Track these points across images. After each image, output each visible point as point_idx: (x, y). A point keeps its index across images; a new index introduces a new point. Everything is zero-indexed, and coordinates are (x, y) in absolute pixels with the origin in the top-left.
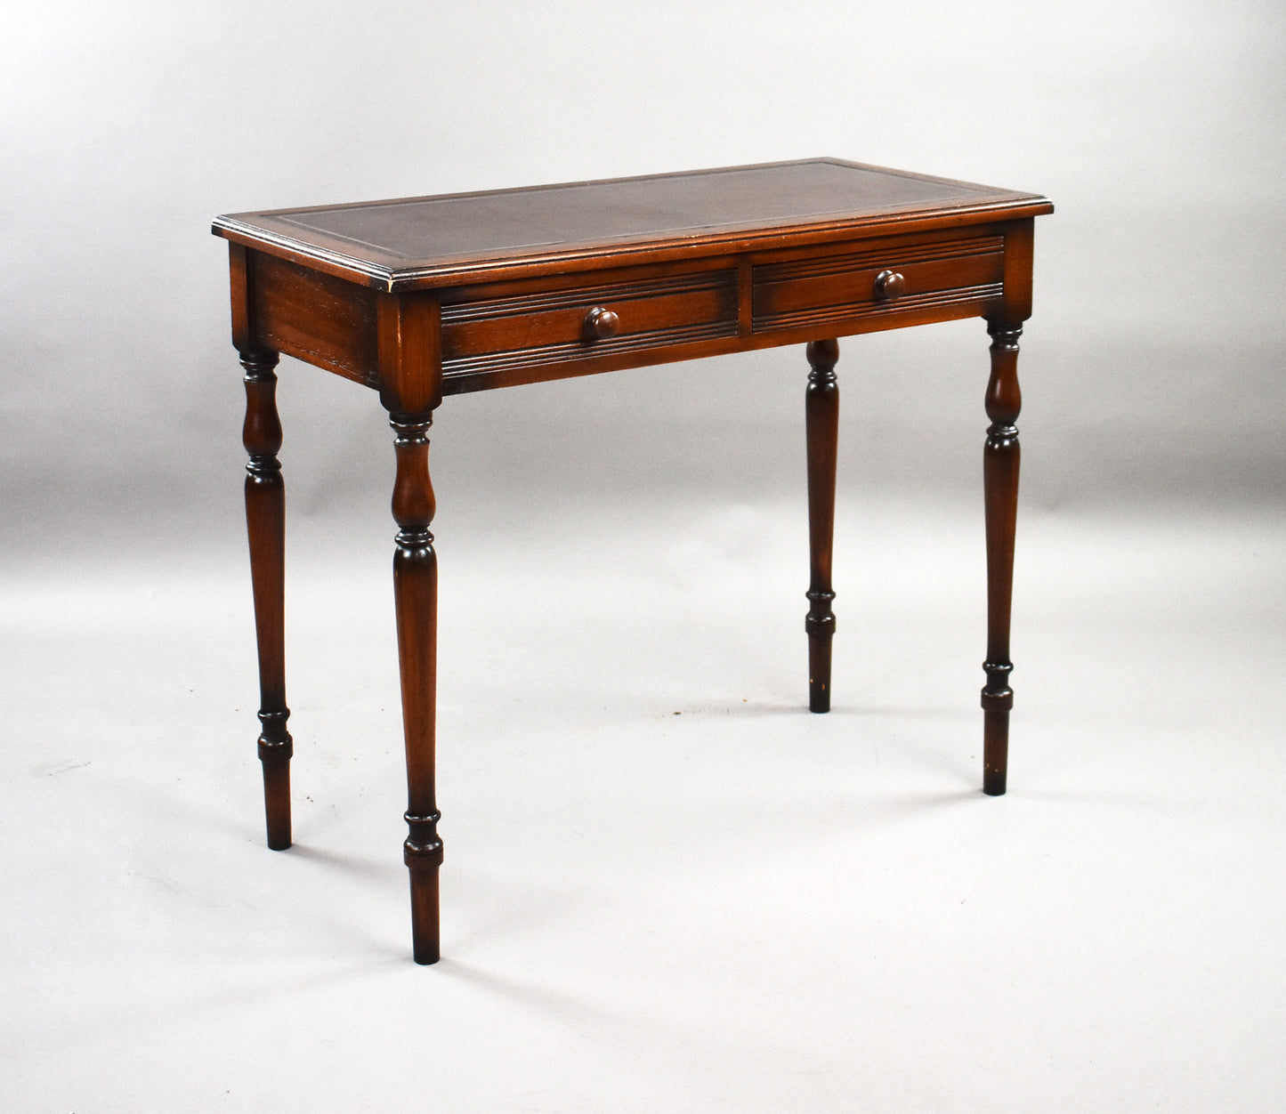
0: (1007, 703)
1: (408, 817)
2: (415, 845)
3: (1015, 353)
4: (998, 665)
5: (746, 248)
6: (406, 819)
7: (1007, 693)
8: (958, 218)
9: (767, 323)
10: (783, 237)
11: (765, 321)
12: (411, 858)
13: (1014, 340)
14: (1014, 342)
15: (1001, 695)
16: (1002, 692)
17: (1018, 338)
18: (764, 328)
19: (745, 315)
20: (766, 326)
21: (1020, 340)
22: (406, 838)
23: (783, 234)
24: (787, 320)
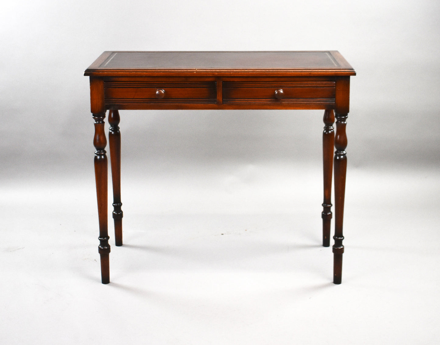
0: (342, 251)
1: (99, 238)
2: (102, 247)
3: (345, 125)
4: (338, 237)
5: (216, 75)
6: (99, 239)
7: (342, 247)
8: (309, 73)
9: (229, 101)
10: (232, 73)
11: (228, 100)
12: (100, 251)
13: (344, 120)
14: (345, 121)
15: (340, 248)
16: (340, 247)
17: (346, 119)
18: (228, 103)
19: (219, 98)
20: (228, 102)
21: (347, 120)
22: (99, 245)
23: (232, 72)
24: (237, 101)
